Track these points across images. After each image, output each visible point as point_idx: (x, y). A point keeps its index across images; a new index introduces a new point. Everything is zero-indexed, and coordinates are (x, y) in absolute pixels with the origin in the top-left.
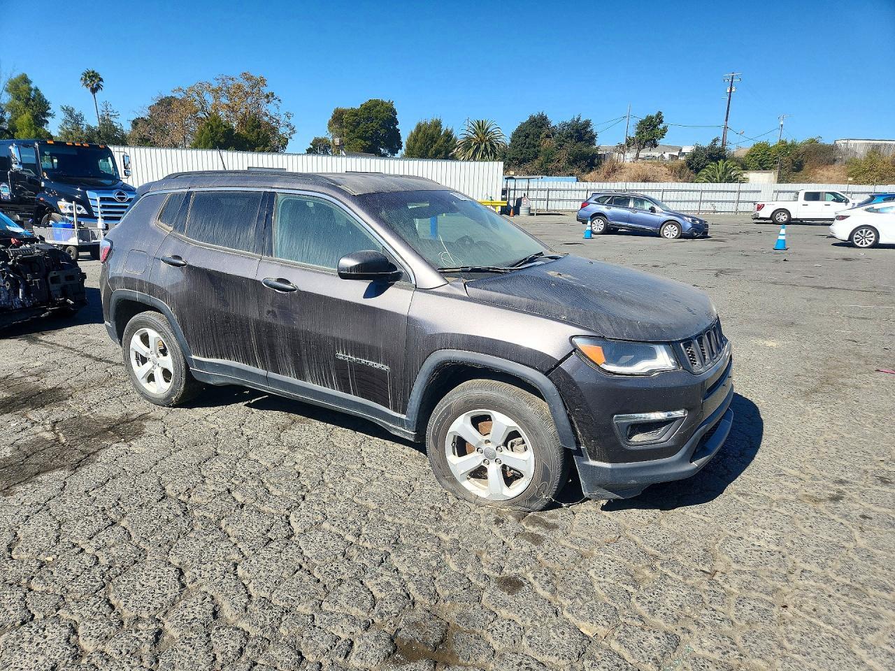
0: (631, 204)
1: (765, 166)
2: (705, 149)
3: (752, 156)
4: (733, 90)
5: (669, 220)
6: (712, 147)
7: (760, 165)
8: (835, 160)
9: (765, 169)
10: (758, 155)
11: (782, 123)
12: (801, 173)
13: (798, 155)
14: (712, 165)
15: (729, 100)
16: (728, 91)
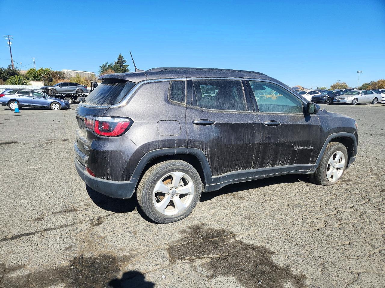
0: (31, 95)
1: (37, 79)
2: (6, 70)
3: (30, 74)
4: (11, 43)
5: (54, 102)
6: (9, 69)
7: (35, 78)
8: (64, 78)
9: (37, 80)
10: (32, 74)
11: (34, 60)
12: (53, 82)
13: (50, 75)
14: (12, 77)
15: (10, 48)
16: (8, 43)
